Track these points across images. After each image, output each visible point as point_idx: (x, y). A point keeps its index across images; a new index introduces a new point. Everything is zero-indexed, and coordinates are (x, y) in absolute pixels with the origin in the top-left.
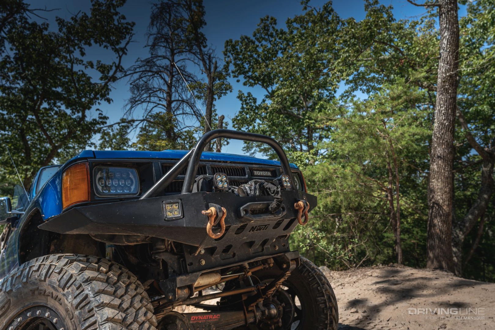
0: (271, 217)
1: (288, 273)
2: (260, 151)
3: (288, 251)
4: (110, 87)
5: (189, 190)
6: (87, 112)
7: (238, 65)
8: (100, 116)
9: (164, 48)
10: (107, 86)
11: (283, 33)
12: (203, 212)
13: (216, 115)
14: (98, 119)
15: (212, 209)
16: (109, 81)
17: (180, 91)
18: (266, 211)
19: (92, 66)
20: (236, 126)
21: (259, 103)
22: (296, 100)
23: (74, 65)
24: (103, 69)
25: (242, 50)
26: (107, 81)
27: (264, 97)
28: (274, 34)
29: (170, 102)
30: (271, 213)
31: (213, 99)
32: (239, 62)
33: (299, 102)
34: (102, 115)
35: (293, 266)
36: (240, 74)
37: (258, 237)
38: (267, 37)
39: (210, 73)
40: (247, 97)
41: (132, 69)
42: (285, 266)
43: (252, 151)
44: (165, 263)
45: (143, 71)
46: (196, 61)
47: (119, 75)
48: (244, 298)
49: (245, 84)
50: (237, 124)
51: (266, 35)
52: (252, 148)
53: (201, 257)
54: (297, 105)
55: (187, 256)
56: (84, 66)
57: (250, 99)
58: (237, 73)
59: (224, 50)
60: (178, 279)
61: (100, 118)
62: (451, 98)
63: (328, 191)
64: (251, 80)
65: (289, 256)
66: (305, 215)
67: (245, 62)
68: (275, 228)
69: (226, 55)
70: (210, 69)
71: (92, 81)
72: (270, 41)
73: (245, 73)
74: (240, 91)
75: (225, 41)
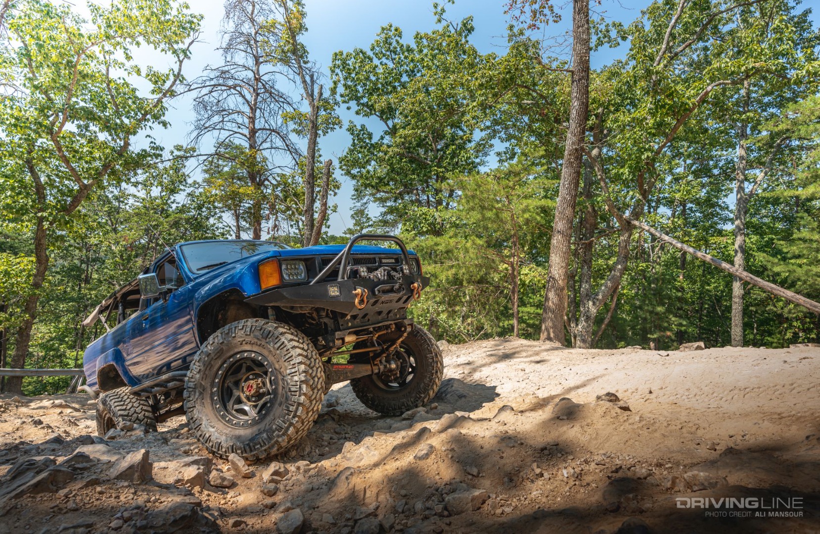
0: (395, 294)
1: (405, 334)
2: (375, 201)
3: (406, 318)
4: (165, 105)
5: (343, 278)
6: (132, 139)
7: (349, 87)
8: (152, 145)
9: (244, 53)
10: (162, 102)
11: (409, 50)
12: (354, 292)
13: (320, 156)
14: (148, 149)
15: (359, 291)
16: (165, 95)
17: (266, 114)
18: (391, 291)
19: (138, 72)
20: (344, 167)
21: (375, 140)
22: (424, 140)
23: (110, 68)
24: (156, 79)
25: (355, 68)
26: (161, 95)
27: (382, 134)
28: (398, 49)
29: (253, 132)
30: (395, 292)
31: (316, 135)
32: (349, 83)
33: (427, 143)
34: (155, 144)
35: (409, 329)
36: (351, 99)
37: (385, 308)
38: (388, 53)
39: (313, 100)
40: (361, 130)
41: (200, 82)
42: (403, 329)
43: (365, 201)
44: (325, 324)
45: (214, 85)
46: (291, 77)
47: (179, 88)
48: (371, 355)
49: (357, 113)
50: (345, 165)
51: (387, 51)
52: (364, 196)
53: (348, 321)
54: (424, 145)
55: (340, 320)
56: (126, 72)
57: (364, 134)
58: (347, 98)
59: (331, 65)
60: (337, 333)
61: (153, 148)
62: (575, 173)
63: (450, 263)
64: (365, 109)
65: (406, 322)
66: (418, 293)
67: (359, 84)
68: (397, 302)
69: (333, 71)
70: (312, 95)
71: (139, 94)
72: (393, 59)
73: (357, 99)
74: (351, 122)
75: (333, 53)
